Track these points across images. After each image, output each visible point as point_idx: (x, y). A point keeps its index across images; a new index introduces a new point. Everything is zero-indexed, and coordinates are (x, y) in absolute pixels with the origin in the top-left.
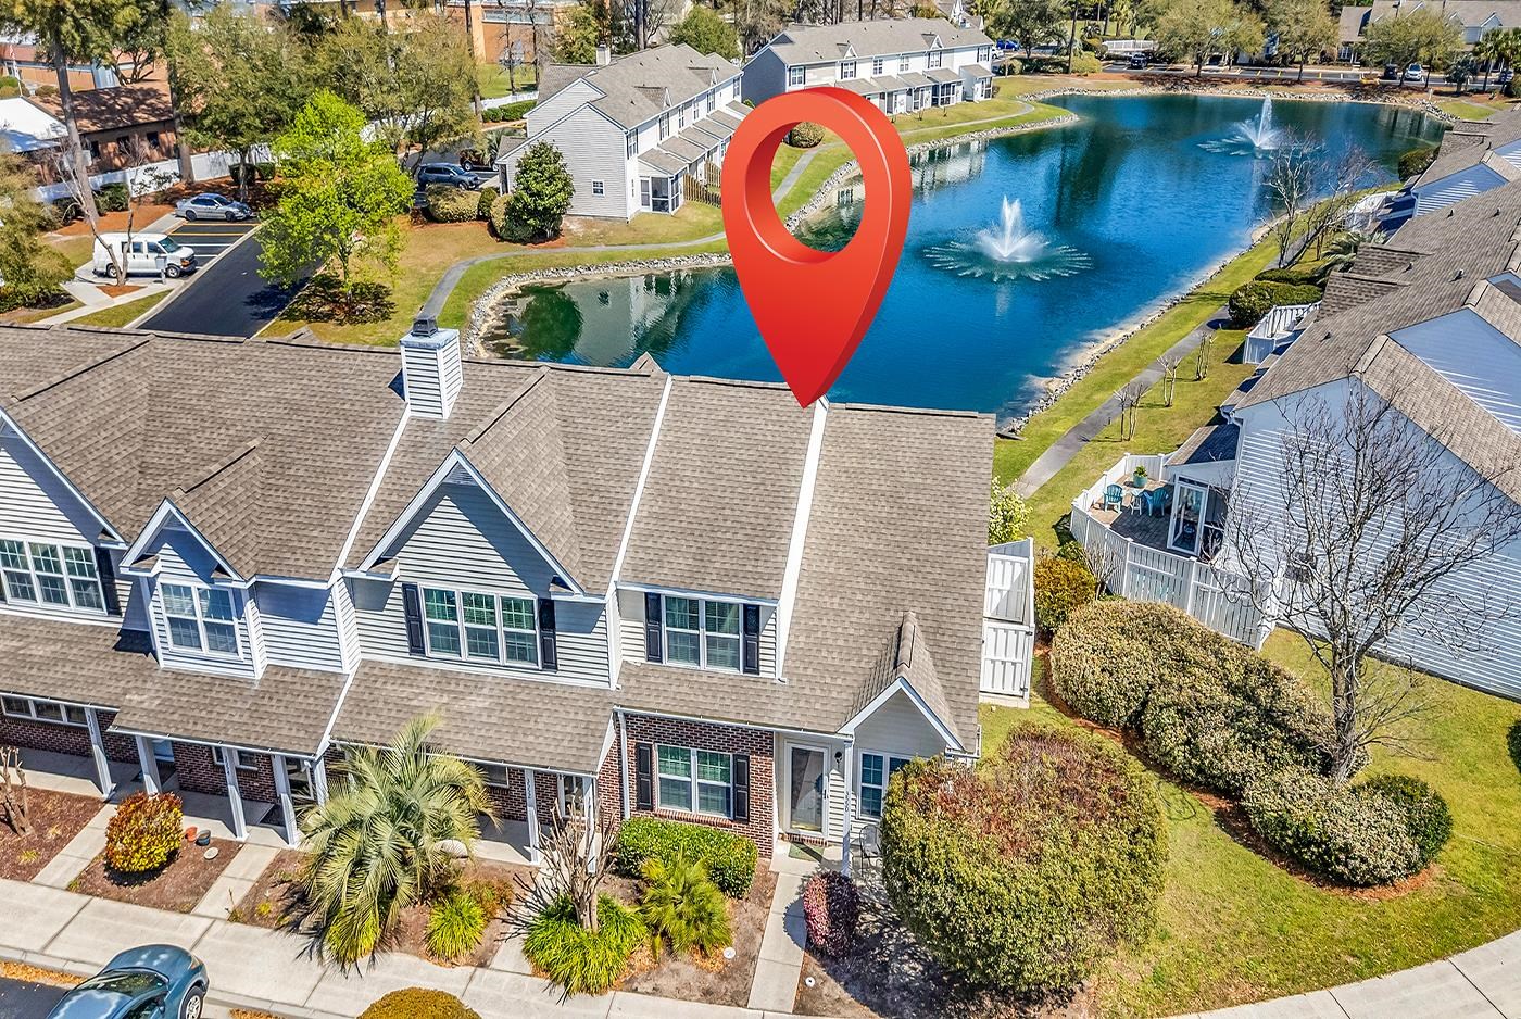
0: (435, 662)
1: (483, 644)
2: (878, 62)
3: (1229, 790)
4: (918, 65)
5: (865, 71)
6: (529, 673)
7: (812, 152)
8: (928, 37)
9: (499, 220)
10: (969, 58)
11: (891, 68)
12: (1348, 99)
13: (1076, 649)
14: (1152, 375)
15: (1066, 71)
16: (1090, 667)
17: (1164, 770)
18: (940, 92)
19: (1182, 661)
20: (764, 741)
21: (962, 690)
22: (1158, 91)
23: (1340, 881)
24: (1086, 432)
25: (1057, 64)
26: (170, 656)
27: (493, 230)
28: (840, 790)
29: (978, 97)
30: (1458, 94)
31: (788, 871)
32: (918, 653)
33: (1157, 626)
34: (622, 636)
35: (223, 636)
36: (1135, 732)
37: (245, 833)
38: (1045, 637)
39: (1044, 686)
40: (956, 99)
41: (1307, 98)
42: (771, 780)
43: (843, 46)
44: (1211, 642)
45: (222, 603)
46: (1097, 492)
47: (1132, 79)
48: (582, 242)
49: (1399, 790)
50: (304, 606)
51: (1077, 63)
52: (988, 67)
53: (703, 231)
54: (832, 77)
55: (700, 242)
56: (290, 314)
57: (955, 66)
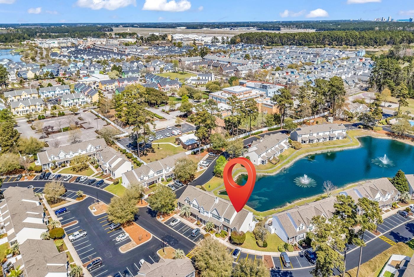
0: (214, 218)
2: (318, 133)
4: (328, 133)
5: (315, 135)
6: (218, 220)
7: (297, 150)
8: (331, 128)
10: (341, 131)
11: (321, 134)
15: (372, 130)
17: (256, 238)
18: (330, 138)
20: (229, 228)
22: (390, 138)
23: (259, 246)
25: (371, 128)
26: (201, 213)
29: (340, 139)
31: (229, 236)
34: (223, 220)
37: (203, 224)
40: (335, 139)
42: (229, 230)
43: (310, 131)
45: (204, 211)
47: (386, 134)
49: (264, 242)
50: (208, 213)
51: (374, 127)
52: (344, 133)
53: (267, 168)
54: (308, 136)
55: (266, 170)
56: (216, 176)
57: (336, 133)
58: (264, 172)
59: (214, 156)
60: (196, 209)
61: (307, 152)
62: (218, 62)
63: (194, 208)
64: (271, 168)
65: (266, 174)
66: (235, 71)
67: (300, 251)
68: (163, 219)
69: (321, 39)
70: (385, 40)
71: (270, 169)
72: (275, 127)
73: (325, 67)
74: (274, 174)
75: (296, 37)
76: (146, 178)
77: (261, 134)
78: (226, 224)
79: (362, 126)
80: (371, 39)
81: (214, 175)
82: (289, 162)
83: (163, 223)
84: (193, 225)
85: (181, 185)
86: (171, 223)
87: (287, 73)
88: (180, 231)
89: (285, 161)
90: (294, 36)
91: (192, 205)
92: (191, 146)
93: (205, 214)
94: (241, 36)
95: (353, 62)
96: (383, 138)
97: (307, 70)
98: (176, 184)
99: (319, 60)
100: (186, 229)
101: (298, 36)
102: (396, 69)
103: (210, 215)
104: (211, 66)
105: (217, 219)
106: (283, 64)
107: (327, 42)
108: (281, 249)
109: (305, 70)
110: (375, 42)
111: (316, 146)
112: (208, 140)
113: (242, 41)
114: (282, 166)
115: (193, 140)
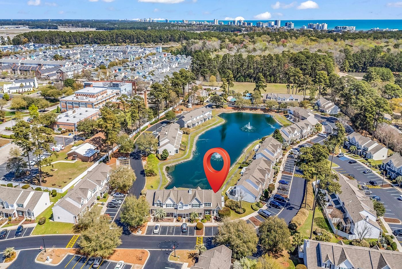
0: (193, 208)
1: (196, 207)
2: (196, 117)
3: (235, 210)
4: (202, 116)
5: (195, 119)
6: (199, 208)
7: (190, 135)
8: (203, 112)
9: (160, 158)
10: (209, 113)
11: (198, 118)
12: (263, 113)
13: (227, 203)
14: (233, 176)
15: (222, 108)
16: (228, 204)
17: (232, 209)
18: (205, 120)
19: (233, 203)
20: (211, 210)
21: (221, 206)
22: (236, 111)
23: (241, 214)
24: (227, 183)
25: (221, 106)
26: (179, 209)
27: (159, 159)
28: (215, 212)
29: (210, 119)
30: (278, 112)
31: (213, 217)
32: (219, 204)
33: (231, 201)
34: (204, 205)
35: (182, 208)
36: (230, 208)
37: (183, 219)
38: (225, 202)
39: (225, 206)
40: (207, 120)
41: (258, 113)
42: (212, 212)
43: (192, 117)
44: (235, 202)
45: (182, 206)
46: (228, 190)
47: (232, 109)
48: (169, 159)
49: (243, 209)
50: (187, 206)
51: (224, 106)
52: (211, 113)
53: (182, 156)
54: (190, 121)
55: (183, 157)
56: (147, 176)
57: (206, 114)
58: (182, 159)
59: (125, 160)
60: (172, 208)
61: (197, 134)
62: (22, 65)
63: (168, 208)
64: (184, 154)
65: (185, 160)
66: (58, 73)
67: (266, 205)
68: (141, 232)
69: (115, 37)
70: (167, 38)
71: (185, 156)
72: (154, 120)
73: (143, 63)
74: (191, 158)
75: (90, 36)
76: (86, 202)
77: (147, 129)
78: (208, 208)
79: (215, 107)
80: (157, 37)
81: (144, 176)
82: (192, 146)
83: (144, 235)
84: (174, 223)
85: (123, 196)
86: (155, 230)
87: (115, 70)
88: (169, 233)
89: (189, 146)
90: (88, 35)
91: (164, 207)
92: (92, 157)
93: (185, 208)
94: (25, 35)
95: (160, 57)
96: (233, 112)
97: (130, 67)
98: (116, 197)
99: (132, 57)
100: (171, 229)
101: (92, 35)
102: (209, 60)
103: (189, 207)
104: (17, 70)
105: (197, 208)
106: (103, 63)
107: (120, 40)
108: (256, 208)
109: (128, 66)
110: (161, 40)
111: (199, 128)
112: (103, 147)
113: (29, 41)
114: (190, 150)
115: (90, 150)
